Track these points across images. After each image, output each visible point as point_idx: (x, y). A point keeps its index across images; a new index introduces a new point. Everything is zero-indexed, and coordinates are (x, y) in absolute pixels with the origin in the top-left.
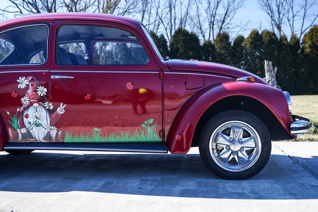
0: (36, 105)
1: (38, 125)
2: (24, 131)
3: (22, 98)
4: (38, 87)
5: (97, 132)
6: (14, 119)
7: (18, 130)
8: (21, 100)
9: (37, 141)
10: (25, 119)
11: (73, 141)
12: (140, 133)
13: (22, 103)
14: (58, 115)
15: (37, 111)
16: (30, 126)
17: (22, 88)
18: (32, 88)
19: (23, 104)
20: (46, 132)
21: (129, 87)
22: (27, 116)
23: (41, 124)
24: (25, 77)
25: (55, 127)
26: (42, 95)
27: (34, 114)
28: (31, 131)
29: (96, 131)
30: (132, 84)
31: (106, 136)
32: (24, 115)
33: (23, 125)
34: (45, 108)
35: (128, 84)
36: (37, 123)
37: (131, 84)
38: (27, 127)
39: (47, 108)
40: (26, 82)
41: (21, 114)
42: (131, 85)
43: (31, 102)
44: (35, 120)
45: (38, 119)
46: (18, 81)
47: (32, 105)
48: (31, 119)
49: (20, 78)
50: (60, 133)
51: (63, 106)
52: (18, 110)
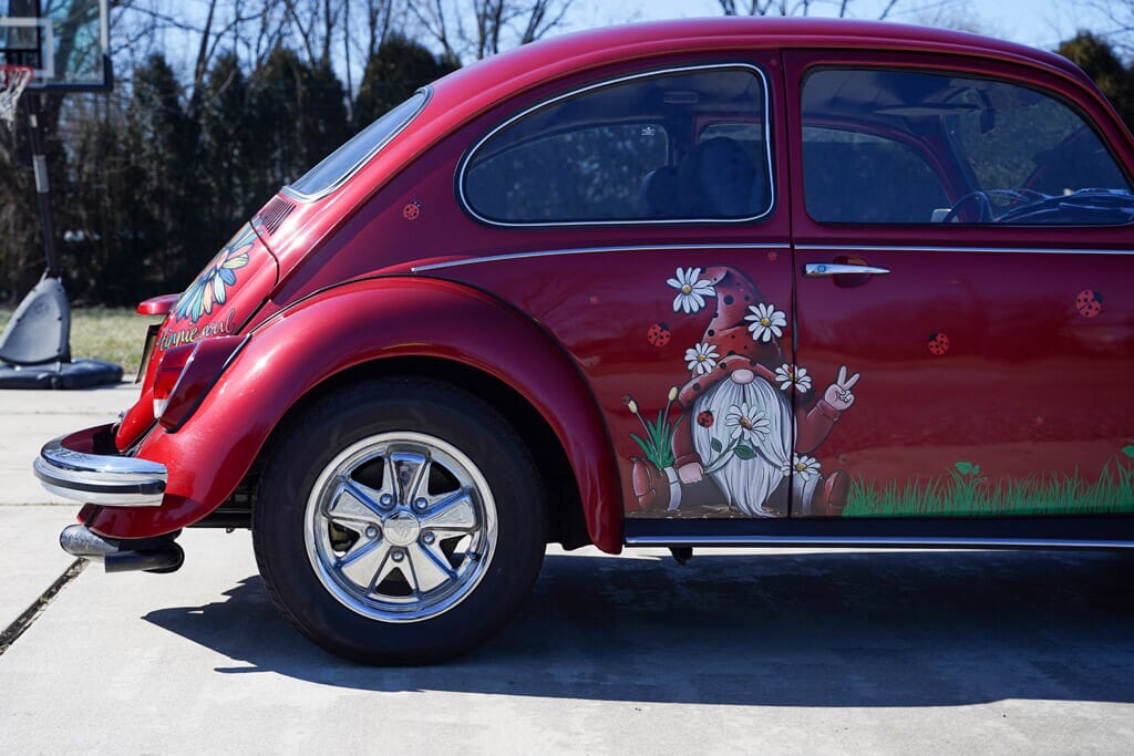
0: (742, 375)
1: (745, 452)
2: (691, 474)
3: (690, 351)
4: (753, 308)
5: (966, 478)
6: (655, 428)
7: (670, 471)
8: (687, 358)
9: (739, 511)
10: (699, 431)
11: (877, 512)
12: (1117, 481)
13: (690, 367)
14: (827, 412)
15: (744, 401)
16: (716, 455)
17: (687, 311)
18: (727, 311)
19: (691, 371)
20: (777, 477)
21: (1086, 308)
22: (706, 420)
23: (757, 449)
24: (699, 270)
25: (813, 460)
26: (766, 338)
27: (734, 410)
28: (720, 475)
29: (965, 472)
30: (1097, 297)
31: (998, 492)
32: (697, 414)
33: (689, 454)
34: (776, 386)
35: (1082, 296)
36: (745, 443)
37: (1091, 296)
38: (705, 461)
39: (784, 387)
40: (706, 287)
41: (682, 412)
42: (1093, 300)
43: (723, 366)
44: (736, 435)
45: (750, 429)
46: (672, 282)
47: (729, 375)
48: (722, 431)
49: (680, 272)
50: (831, 481)
51: (847, 379)
52: (673, 394)
